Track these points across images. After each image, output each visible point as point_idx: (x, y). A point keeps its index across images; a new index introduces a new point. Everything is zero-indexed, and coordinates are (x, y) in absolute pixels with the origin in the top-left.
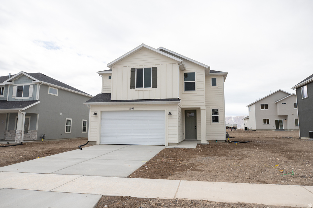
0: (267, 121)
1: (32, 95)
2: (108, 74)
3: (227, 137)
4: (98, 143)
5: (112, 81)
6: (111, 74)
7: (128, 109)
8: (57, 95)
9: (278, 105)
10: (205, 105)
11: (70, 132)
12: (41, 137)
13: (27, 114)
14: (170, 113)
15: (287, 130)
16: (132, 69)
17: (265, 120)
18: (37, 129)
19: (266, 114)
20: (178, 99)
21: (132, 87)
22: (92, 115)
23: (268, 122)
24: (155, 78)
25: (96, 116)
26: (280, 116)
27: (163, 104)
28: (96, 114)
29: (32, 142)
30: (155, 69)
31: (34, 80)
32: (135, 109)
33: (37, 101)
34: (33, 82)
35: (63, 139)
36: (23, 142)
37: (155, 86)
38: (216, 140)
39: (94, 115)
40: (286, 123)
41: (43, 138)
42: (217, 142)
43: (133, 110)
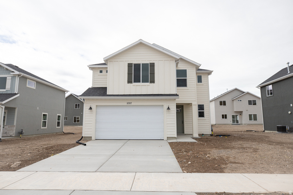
0: (224, 117)
1: (10, 87)
2: (99, 68)
3: (212, 131)
4: (93, 138)
5: (108, 75)
6: (107, 68)
7: (126, 104)
8: (35, 88)
9: (235, 102)
10: (196, 100)
11: (46, 128)
12: (19, 133)
13: (6, 108)
14: (168, 108)
15: (242, 124)
16: (128, 64)
17: (223, 115)
18: (15, 124)
19: (224, 110)
20: (177, 95)
21: (129, 82)
22: (88, 110)
23: (226, 118)
24: (153, 74)
25: (91, 111)
26: (236, 112)
27: (161, 100)
28: (91, 108)
29: (10, 138)
30: (152, 65)
31: (13, 72)
32: (132, 104)
33: (16, 94)
34: (11, 73)
35: (39, 135)
36: (2, 138)
37: (153, 81)
38: (203, 134)
39: (89, 109)
40: (241, 118)
41: (22, 134)
42: (203, 135)
43: (130, 104)
